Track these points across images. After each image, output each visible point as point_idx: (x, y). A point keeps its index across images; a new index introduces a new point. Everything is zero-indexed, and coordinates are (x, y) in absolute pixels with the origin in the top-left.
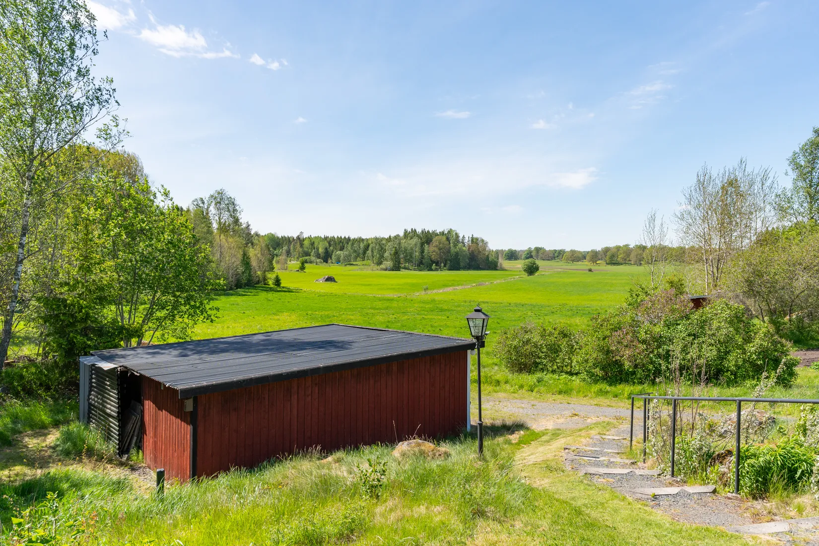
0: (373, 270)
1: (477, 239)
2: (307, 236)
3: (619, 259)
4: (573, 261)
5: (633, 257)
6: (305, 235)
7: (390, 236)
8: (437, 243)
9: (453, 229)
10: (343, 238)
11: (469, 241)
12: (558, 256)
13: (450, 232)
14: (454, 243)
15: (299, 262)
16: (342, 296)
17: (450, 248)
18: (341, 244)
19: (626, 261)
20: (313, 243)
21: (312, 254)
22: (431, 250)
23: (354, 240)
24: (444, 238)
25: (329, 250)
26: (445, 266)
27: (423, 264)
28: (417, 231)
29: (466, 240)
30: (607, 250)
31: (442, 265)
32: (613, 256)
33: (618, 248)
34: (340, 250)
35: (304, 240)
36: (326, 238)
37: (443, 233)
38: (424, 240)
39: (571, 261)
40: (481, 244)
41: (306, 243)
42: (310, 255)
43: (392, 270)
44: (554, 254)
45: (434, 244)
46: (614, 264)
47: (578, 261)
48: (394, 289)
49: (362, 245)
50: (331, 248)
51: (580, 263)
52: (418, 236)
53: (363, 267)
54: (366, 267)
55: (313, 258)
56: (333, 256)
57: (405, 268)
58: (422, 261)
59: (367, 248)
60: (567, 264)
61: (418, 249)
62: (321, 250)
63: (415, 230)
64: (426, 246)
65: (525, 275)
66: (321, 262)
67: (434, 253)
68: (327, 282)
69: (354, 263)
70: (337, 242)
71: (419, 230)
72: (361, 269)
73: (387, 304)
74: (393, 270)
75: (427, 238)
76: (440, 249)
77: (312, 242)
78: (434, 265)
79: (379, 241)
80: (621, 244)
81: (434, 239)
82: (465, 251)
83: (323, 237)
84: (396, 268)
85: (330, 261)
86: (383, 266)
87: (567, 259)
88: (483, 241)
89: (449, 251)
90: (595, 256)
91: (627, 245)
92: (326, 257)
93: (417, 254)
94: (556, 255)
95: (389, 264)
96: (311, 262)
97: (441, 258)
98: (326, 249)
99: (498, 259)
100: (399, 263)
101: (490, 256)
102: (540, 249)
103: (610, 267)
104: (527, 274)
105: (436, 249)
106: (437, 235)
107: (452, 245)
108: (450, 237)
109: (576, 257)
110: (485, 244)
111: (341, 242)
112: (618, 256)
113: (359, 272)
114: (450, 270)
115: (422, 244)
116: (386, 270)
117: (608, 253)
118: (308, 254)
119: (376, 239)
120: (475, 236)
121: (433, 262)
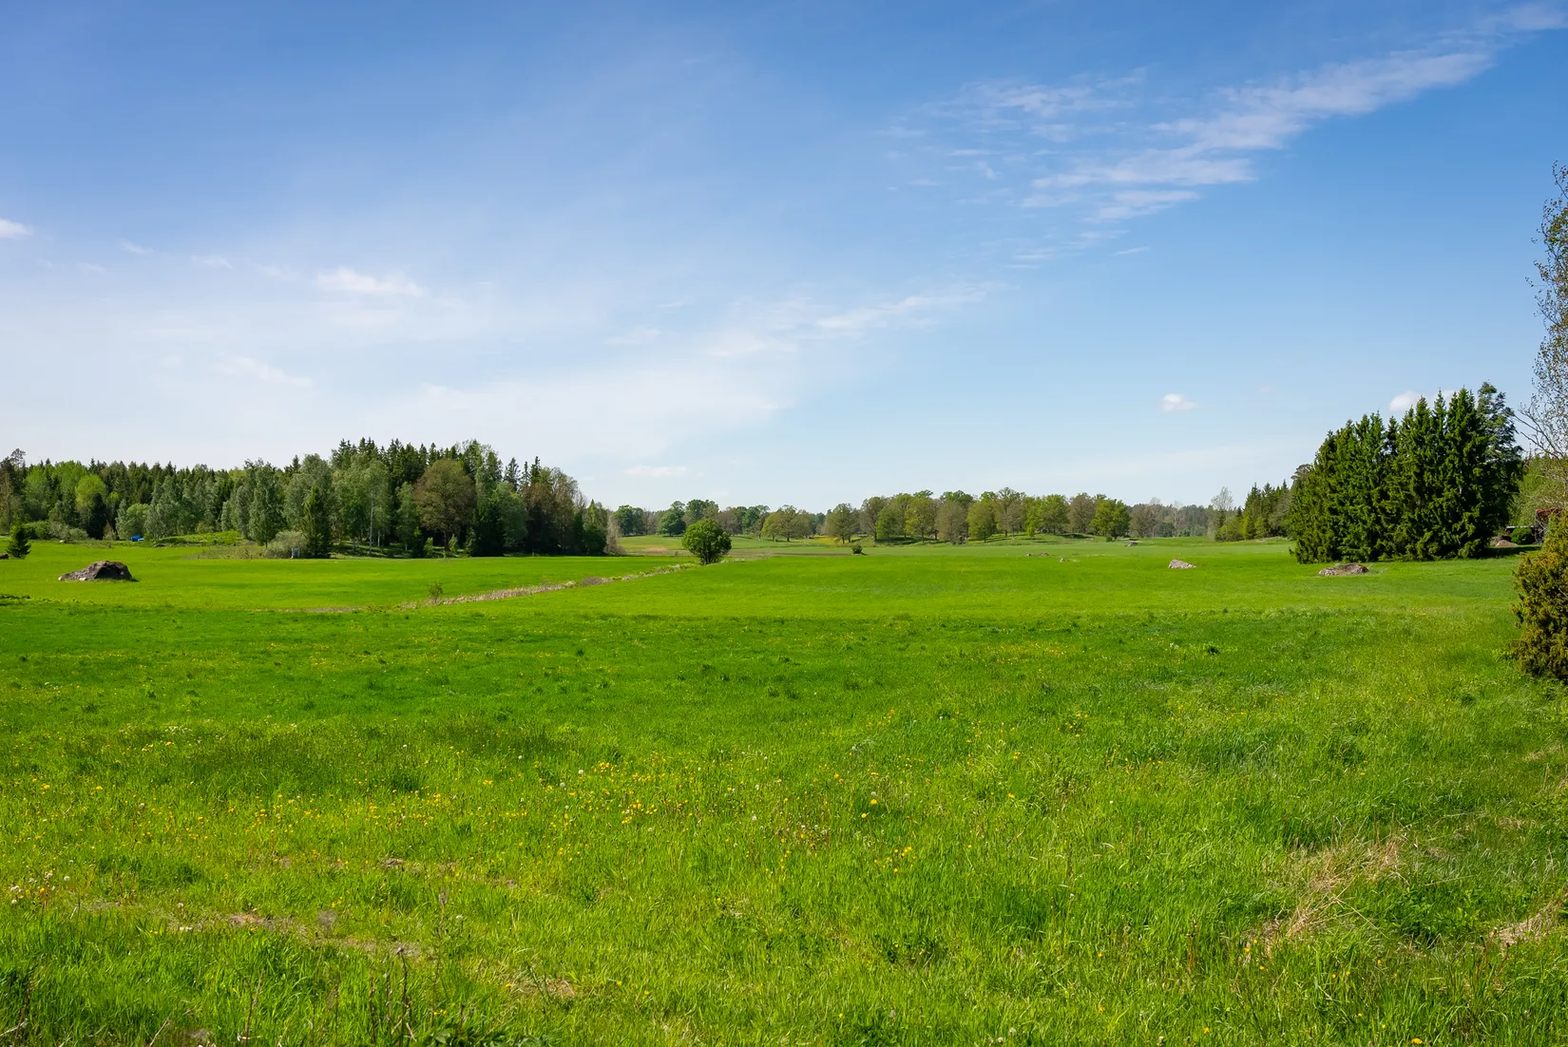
0: (247, 556)
1: (547, 473)
2: (36, 463)
3: (907, 529)
4: (789, 536)
5: (941, 523)
6: (31, 460)
7: (296, 461)
8: (439, 481)
9: (482, 442)
10: (150, 467)
11: (526, 475)
12: (749, 525)
13: (473, 448)
14: (486, 480)
15: (10, 538)
16: (158, 611)
17: (475, 493)
18: (145, 486)
19: (926, 532)
20: (57, 482)
21: (52, 513)
22: (420, 500)
23: (185, 474)
24: (457, 467)
25: (106, 501)
26: (461, 544)
27: (397, 539)
28: (378, 446)
29: (519, 474)
30: (876, 505)
31: (453, 540)
32: (892, 520)
33: (904, 500)
34: (142, 502)
35: (25, 472)
36: (97, 469)
37: (453, 453)
38: (399, 471)
39: (783, 535)
40: (556, 485)
41: (33, 482)
42: (45, 518)
43: (307, 553)
44: (739, 519)
45: (429, 483)
46: (896, 541)
47: (801, 537)
48: (329, 594)
49: (211, 488)
50: (114, 495)
51: (806, 541)
52: (379, 457)
53: (214, 548)
54: (226, 548)
55: (55, 526)
56: (120, 520)
57: (343, 549)
58: (393, 530)
59: (225, 494)
60: (775, 544)
61: (380, 494)
62: (82, 502)
63: (372, 445)
64: (406, 487)
65: (695, 562)
66: (82, 537)
67: (430, 509)
68: (101, 582)
69: (188, 538)
70: (134, 481)
71: (383, 444)
72: (210, 555)
73: (326, 628)
74: (308, 556)
75: (408, 465)
76: (445, 497)
77: (54, 478)
78: (430, 540)
79: (261, 477)
80: (912, 491)
81: (428, 471)
82: (516, 503)
83: (87, 464)
84: (318, 549)
85: (109, 534)
86: (277, 545)
87: (774, 533)
88: (562, 477)
89: (472, 503)
90: (845, 522)
91: (925, 494)
92: (98, 523)
93: (378, 511)
94: (745, 520)
95: (294, 536)
96: (47, 536)
97: (449, 520)
98: (98, 498)
99: (605, 525)
100: (327, 536)
101: (585, 517)
102: (706, 505)
103: (884, 549)
104: (698, 560)
105: (435, 497)
106: (435, 456)
107: (479, 484)
108: (472, 463)
109: (795, 526)
110: (568, 486)
111: (144, 478)
112: (904, 523)
113: (205, 561)
114: (475, 554)
115: (395, 484)
116: (287, 555)
117: (880, 513)
118: (37, 515)
119: (252, 470)
120: (542, 465)
121: (426, 533)
